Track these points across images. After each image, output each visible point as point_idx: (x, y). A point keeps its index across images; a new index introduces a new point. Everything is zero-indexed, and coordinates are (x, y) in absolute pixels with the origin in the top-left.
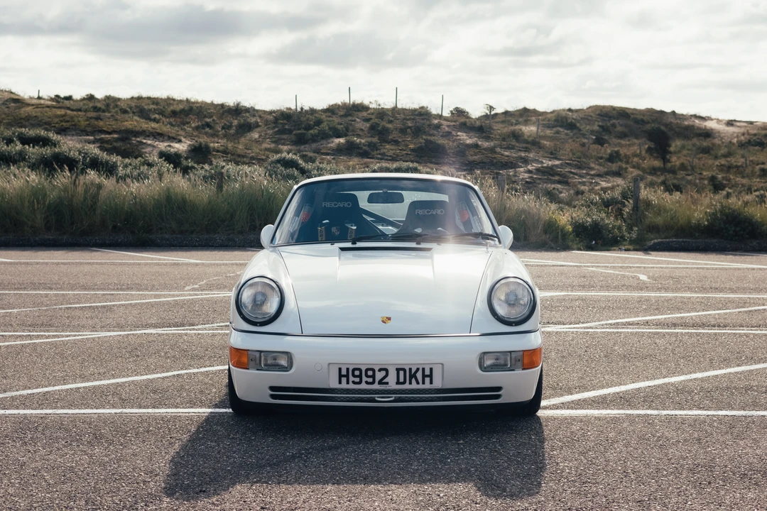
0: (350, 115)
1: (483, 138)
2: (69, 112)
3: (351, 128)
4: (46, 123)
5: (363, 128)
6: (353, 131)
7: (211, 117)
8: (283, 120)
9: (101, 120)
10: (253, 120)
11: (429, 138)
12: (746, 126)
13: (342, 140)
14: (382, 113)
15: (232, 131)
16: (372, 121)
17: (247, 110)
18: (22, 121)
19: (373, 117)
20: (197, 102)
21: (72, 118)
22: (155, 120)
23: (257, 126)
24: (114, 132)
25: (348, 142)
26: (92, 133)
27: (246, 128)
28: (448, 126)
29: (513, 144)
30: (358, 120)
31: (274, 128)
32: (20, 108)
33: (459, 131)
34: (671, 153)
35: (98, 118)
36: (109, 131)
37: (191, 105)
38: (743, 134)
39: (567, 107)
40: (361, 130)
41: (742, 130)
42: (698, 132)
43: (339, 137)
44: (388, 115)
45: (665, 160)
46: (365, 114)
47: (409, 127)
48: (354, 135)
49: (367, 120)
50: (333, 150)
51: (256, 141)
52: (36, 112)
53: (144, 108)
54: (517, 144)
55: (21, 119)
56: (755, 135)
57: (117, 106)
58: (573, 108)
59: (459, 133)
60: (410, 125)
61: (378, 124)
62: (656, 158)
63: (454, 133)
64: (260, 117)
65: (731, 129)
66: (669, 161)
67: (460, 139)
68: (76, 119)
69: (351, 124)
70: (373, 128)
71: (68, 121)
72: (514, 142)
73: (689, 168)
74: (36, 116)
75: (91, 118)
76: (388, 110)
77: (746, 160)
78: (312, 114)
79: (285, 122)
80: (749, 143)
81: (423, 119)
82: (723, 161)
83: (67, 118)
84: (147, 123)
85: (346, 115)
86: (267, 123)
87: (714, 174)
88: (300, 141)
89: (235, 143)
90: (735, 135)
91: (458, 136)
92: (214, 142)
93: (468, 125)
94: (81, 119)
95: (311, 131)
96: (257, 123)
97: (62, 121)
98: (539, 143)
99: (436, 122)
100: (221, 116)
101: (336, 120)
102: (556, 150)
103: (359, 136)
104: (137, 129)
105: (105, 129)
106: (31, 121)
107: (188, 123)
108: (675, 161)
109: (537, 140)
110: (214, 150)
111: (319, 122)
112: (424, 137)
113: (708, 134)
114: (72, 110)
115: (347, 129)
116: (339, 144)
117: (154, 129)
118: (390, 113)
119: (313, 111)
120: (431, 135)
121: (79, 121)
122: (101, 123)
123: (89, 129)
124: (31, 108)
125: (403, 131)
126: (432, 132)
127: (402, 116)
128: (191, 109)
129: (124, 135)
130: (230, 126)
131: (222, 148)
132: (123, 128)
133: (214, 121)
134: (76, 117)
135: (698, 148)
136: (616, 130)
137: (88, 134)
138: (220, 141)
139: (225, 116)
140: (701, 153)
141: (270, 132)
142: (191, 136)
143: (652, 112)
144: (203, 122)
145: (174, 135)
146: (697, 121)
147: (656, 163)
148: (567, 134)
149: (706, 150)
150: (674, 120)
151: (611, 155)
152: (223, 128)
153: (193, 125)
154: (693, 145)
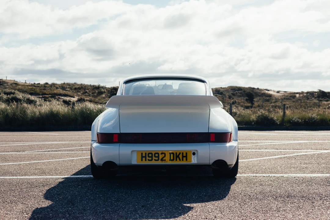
2: (34, 87)
7: (88, 89)
8: (114, 90)
9: (46, 90)
10: (103, 90)
12: (284, 93)
15: (95, 94)
17: (103, 87)
20: (84, 85)
21: (35, 89)
22: (67, 91)
23: (105, 92)
24: (50, 94)
26: (42, 95)
27: (101, 93)
32: (16, 86)
34: (254, 101)
35: (44, 89)
36: (48, 94)
37: (82, 86)
38: (283, 96)
39: (220, 87)
41: (282, 95)
42: (267, 95)
45: (253, 104)
51: (104, 98)
52: (22, 88)
53: (63, 87)
56: (287, 96)
57: (55, 86)
58: (223, 87)
62: (249, 103)
64: (106, 90)
65: (278, 94)
66: (254, 104)
68: (36, 90)
71: (33, 90)
73: (261, 106)
74: (22, 89)
75: (42, 89)
77: (282, 104)
79: (114, 91)
80: (285, 99)
82: (273, 104)
83: (33, 89)
84: (62, 91)
86: (109, 91)
87: (270, 108)
89: (95, 98)
90: (280, 96)
92: (87, 98)
94: (38, 90)
96: (105, 91)
97: (31, 90)
100: (93, 89)
104: (59, 93)
105: (47, 93)
107: (80, 92)
108: (256, 104)
110: (87, 100)
113: (270, 96)
117: (65, 93)
121: (37, 90)
122: (45, 91)
123: (41, 93)
124: (20, 86)
128: (82, 87)
129: (53, 95)
130: (95, 92)
131: (90, 100)
132: (53, 93)
133: (89, 91)
134: (36, 89)
135: (265, 100)
136: (237, 95)
137: (40, 95)
138: (89, 97)
139: (94, 89)
140: (266, 101)
141: (109, 94)
142: (79, 96)
143: (250, 88)
144: (85, 91)
145: (72, 95)
146: (267, 92)
147: (249, 105)
148: (219, 96)
149: (268, 101)
150: (258, 91)
151: (233, 102)
152: (92, 93)
153: (82, 92)
154: (264, 99)
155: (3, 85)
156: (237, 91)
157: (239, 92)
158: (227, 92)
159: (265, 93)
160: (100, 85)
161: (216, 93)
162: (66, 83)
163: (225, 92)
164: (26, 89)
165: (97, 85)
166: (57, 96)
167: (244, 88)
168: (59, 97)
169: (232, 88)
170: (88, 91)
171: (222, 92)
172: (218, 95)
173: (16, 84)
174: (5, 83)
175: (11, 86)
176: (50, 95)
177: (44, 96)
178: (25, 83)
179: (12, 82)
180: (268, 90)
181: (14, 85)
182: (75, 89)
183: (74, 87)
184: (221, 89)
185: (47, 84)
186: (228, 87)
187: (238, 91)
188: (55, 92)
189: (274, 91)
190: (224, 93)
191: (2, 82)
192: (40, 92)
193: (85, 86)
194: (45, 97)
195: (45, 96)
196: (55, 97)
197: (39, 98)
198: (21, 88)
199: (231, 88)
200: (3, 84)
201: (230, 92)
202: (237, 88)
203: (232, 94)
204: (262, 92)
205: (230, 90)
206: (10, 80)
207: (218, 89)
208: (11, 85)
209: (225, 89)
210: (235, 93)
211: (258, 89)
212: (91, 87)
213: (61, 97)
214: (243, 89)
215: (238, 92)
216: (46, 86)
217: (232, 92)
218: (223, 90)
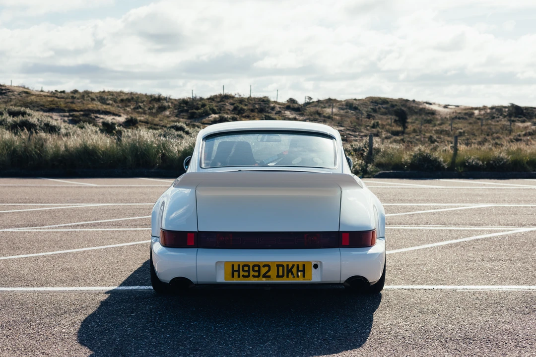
0: (223, 101)
1: (299, 114)
2: (56, 99)
3: (223, 109)
4: (41, 106)
5: (230, 109)
6: (224, 110)
7: (142, 102)
8: (183, 104)
9: (75, 103)
10: (166, 104)
11: (267, 114)
12: (454, 109)
13: (217, 116)
14: (241, 101)
15: (154, 111)
16: (236, 105)
17: (165, 99)
18: (28, 104)
19: (236, 102)
20: (137, 94)
21: (57, 102)
22: (108, 104)
23: (169, 107)
24: (81, 111)
25: (220, 117)
26: (69, 111)
27: (162, 109)
28: (280, 108)
29: (317, 118)
30: (227, 104)
31: (179, 109)
32: (27, 97)
33: (285, 111)
34: (408, 123)
35: (72, 103)
36: (79, 110)
37: (133, 96)
38: (453, 113)
39: (354, 98)
40: (229, 110)
41: (452, 111)
42: (428, 111)
43: (215, 113)
44: (245, 101)
45: (405, 127)
46: (231, 101)
47: (257, 108)
48: (224, 113)
49: (232, 104)
50: (212, 121)
51: (168, 117)
52: (37, 99)
53: (102, 97)
54: (319, 118)
55: (28, 103)
56: (460, 113)
57: (89, 96)
58: (357, 98)
59: (286, 112)
60: (257, 107)
61: (238, 107)
62: (400, 126)
63: (283, 112)
64: (172, 103)
65: (446, 110)
66: (407, 128)
67: (286, 115)
68: (59, 103)
69: (223, 107)
70: (235, 109)
71: (54, 104)
72: (317, 117)
73: (418, 131)
74: (36, 102)
75: (68, 102)
76: (245, 98)
77: (452, 127)
78: (200, 101)
79: (185, 105)
80: (456, 118)
81: (265, 104)
82: (438, 128)
83: (54, 103)
84: (102, 106)
85: (220, 102)
86: (175, 106)
87: (432, 135)
88: (192, 117)
89: (154, 117)
90: (448, 113)
91: (285, 113)
92: (141, 117)
93: (291, 107)
95: (199, 111)
96: (169, 106)
97: (51, 104)
98: (332, 117)
99: (272, 105)
100: (150, 102)
101: (214, 104)
102: (342, 122)
103: (227, 113)
104: (96, 109)
105: (76, 109)
106: (33, 105)
107: (129, 106)
108: (410, 128)
109: (331, 116)
110: (140, 121)
111: (204, 105)
112: (265, 114)
113: (433, 113)
114: (58, 98)
115: (220, 109)
116: (215, 118)
117: (105, 109)
118: (246, 100)
119: (201, 99)
120: (269, 113)
121: (61, 104)
122: (74, 106)
123: (66, 109)
124: (34, 97)
125: (252, 111)
126: (270, 111)
127: (254, 102)
128: (133, 98)
129: (87, 113)
130: (153, 108)
131: (146, 120)
132: (86, 108)
133: (144, 105)
134: (60, 101)
135: (425, 120)
136: (381, 111)
137: (65, 112)
138: (144, 116)
139: (152, 102)
140: (426, 123)
141: (176, 111)
142: (128, 113)
143: (401, 100)
144: (138, 106)
145: (117, 113)
146: (427, 106)
147: (400, 129)
148: (352, 113)
149: (429, 122)
150: (414, 105)
151: (374, 124)
152: (149, 109)
153: (132, 107)
154: (423, 118)
155: (7, 95)
156: (380, 106)
157: (384, 106)
158: (364, 106)
159: (425, 108)
160: (162, 96)
161: (346, 109)
162: (106, 90)
163: (361, 106)
164: (44, 102)
165: (157, 96)
166: (92, 114)
167: (392, 100)
168: (95, 115)
169: (373, 100)
170: (142, 104)
171: (357, 106)
172: (349, 111)
173: (26, 93)
174: (10, 92)
175: (18, 96)
176: (82, 113)
177: (71, 114)
178: (42, 91)
179: (21, 89)
180: (430, 104)
181: (24, 95)
182: (122, 100)
183: (120, 98)
184: (355, 101)
185: (76, 92)
186: (366, 99)
187: (382, 104)
188: (90, 106)
189: (439, 105)
190: (359, 108)
191: (5, 90)
192: (66, 107)
193: (137, 96)
194: (74, 115)
195: (74, 113)
196: (90, 115)
197: (64, 116)
198: (35, 100)
199: (371, 101)
200: (6, 93)
201: (370, 107)
202: (380, 101)
203: (373, 109)
204: (421, 106)
205: (368, 102)
206: (17, 87)
207: (351, 102)
208: (19, 94)
209: (361, 102)
210: (377, 107)
211: (414, 101)
212: (147, 98)
213: (99, 116)
214: (391, 102)
215: (382, 107)
216: (76, 97)
217: (372, 107)
218: (357, 103)
